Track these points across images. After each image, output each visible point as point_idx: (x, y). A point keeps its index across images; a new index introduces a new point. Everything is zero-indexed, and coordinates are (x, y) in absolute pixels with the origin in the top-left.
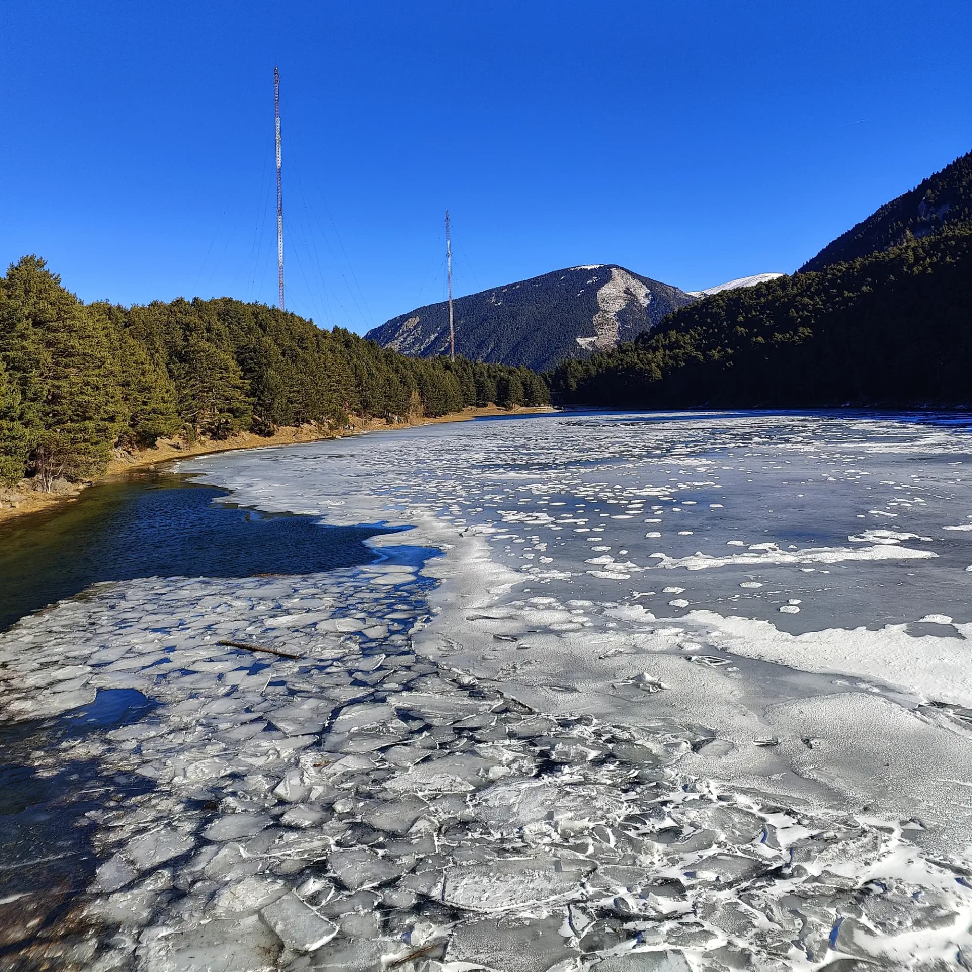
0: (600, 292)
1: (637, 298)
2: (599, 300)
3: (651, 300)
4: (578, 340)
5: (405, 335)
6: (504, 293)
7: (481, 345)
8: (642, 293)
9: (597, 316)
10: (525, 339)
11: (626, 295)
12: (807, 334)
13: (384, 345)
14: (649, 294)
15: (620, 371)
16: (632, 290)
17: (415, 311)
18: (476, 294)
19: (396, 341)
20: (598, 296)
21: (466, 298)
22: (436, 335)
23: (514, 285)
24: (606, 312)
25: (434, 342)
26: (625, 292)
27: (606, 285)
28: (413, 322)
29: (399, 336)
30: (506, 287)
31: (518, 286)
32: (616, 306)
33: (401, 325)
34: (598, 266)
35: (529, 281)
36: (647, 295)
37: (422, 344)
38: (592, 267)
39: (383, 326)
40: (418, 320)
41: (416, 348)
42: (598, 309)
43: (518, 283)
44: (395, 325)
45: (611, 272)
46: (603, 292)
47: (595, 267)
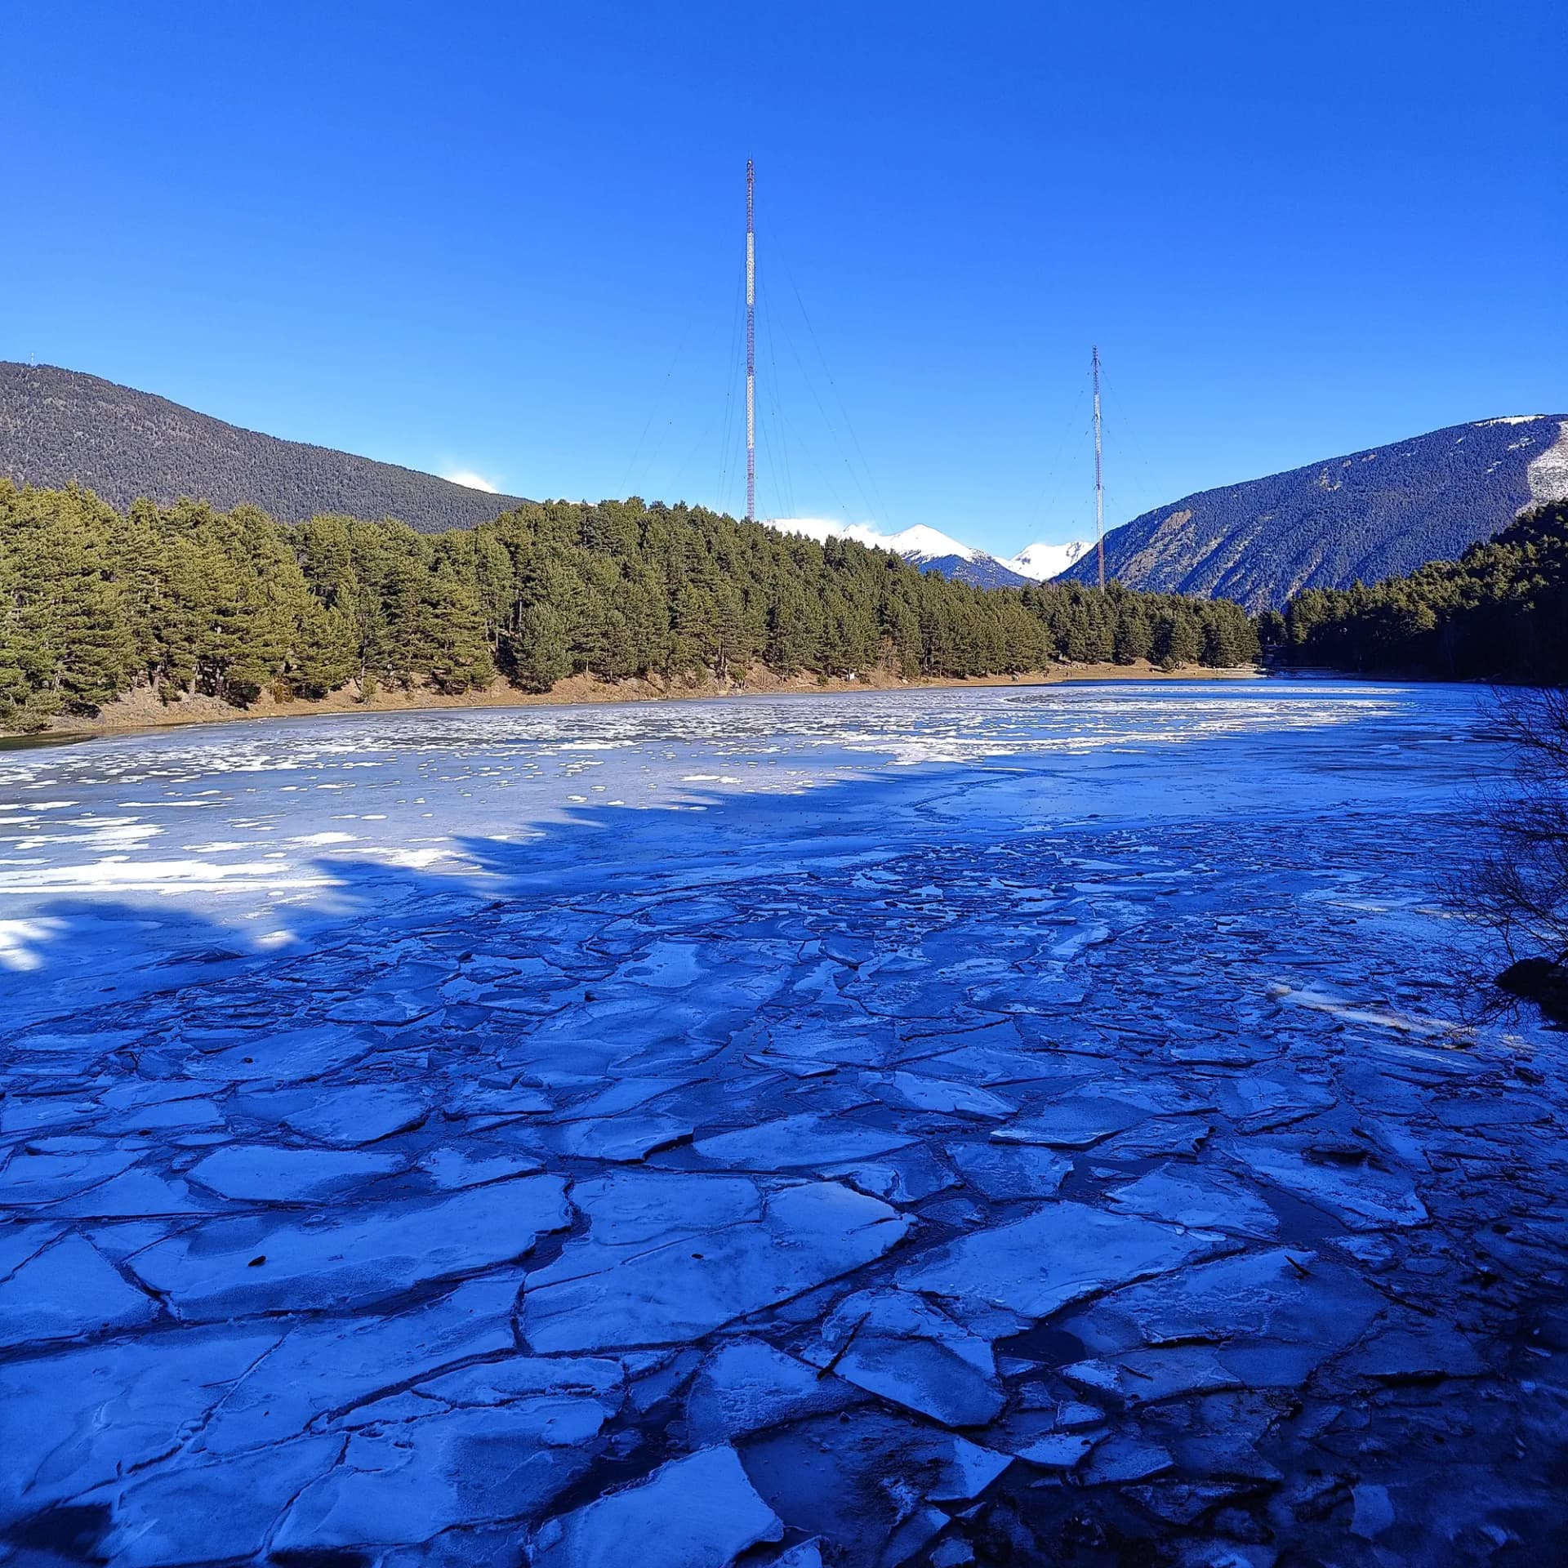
0: (1534, 465)
2: (1531, 479)
5: (1167, 540)
6: (1346, 469)
7: (1298, 559)
10: (1381, 548)
13: (1131, 556)
17: (1185, 500)
18: (1293, 471)
19: (1150, 550)
20: (1530, 472)
21: (1276, 477)
22: (1219, 540)
23: (1365, 454)
25: (1215, 552)
27: (1547, 453)
28: (1180, 518)
29: (1155, 542)
30: (1352, 457)
31: (1372, 457)
33: (1159, 524)
34: (1532, 418)
35: (1393, 447)
37: (1195, 556)
38: (1521, 420)
39: (1130, 525)
40: (1189, 514)
41: (1185, 563)
42: (1527, 497)
43: (1373, 451)
44: (1150, 523)
45: (1559, 427)
46: (1540, 464)
47: (1526, 419)
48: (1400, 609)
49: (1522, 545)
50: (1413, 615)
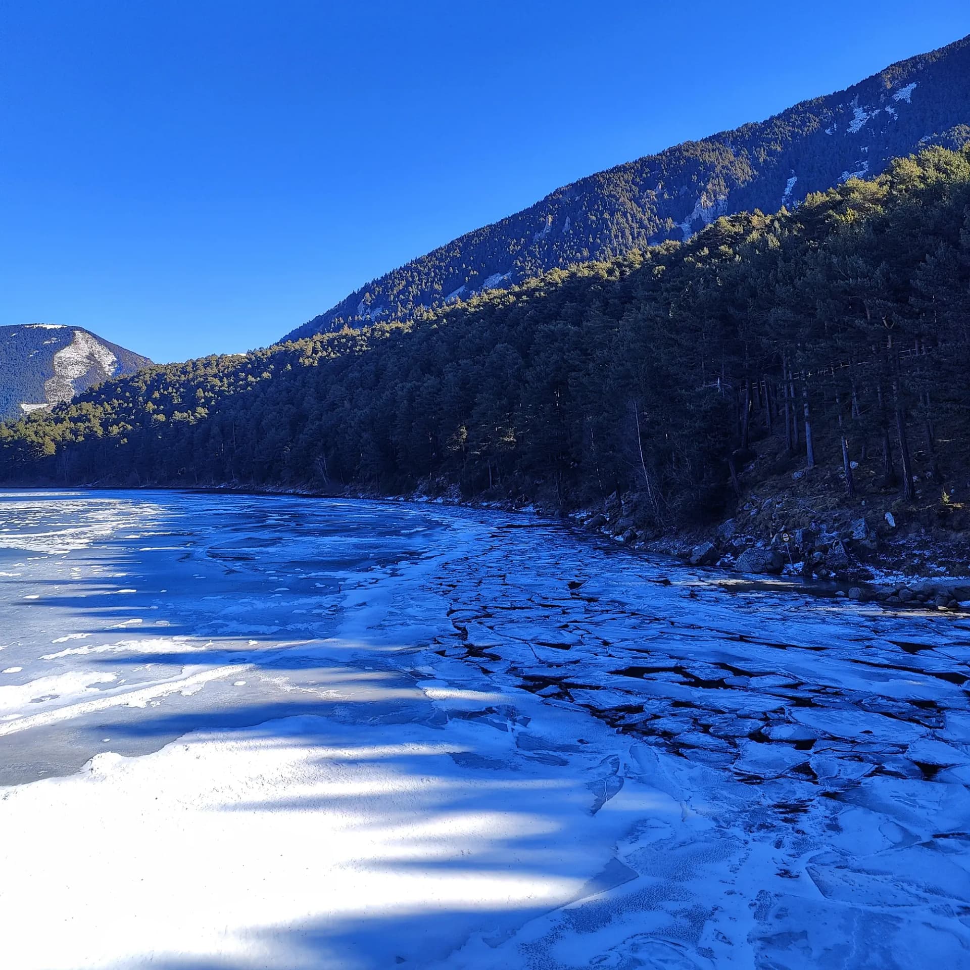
0: (58, 355)
1: (101, 365)
2: (56, 363)
3: (117, 369)
4: (23, 406)
8: (108, 360)
9: (51, 381)
11: (88, 361)
12: (203, 414)
14: (116, 362)
15: (7, 444)
16: (97, 356)
20: (56, 359)
24: (62, 377)
26: (88, 358)
27: (67, 349)
32: (75, 372)
34: (60, 327)
36: (113, 363)
38: (53, 327)
42: (53, 373)
45: (74, 334)
46: (62, 355)
47: (56, 327)
48: (33, 442)
49: (102, 405)
50: (41, 445)
